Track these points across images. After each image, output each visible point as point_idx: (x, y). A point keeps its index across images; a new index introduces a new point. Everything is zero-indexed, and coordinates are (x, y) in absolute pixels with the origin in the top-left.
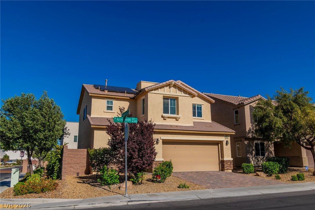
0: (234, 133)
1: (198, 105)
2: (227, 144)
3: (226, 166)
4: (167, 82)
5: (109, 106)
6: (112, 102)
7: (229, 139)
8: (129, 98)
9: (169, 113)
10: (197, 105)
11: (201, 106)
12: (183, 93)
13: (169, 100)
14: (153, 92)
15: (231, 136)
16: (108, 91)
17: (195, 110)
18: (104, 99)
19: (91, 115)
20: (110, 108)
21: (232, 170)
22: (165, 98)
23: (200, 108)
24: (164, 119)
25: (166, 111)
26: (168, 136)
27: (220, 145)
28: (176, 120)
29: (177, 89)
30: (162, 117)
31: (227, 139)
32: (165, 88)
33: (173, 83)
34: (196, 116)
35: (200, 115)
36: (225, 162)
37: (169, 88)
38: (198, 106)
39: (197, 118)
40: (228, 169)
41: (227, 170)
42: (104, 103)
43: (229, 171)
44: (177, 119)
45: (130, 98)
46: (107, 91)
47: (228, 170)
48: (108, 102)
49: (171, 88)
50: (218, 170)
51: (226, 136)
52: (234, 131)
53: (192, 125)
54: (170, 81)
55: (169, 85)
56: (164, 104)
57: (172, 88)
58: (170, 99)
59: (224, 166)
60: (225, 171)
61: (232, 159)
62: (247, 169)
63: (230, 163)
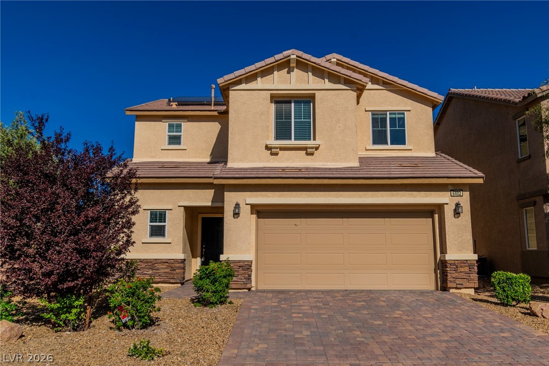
0: (481, 181)
1: (395, 114)
2: (457, 213)
3: (453, 276)
4: (278, 57)
5: (174, 136)
6: (179, 126)
7: (465, 199)
8: (216, 113)
9: (291, 139)
10: (390, 114)
11: (403, 116)
12: (327, 80)
13: (293, 104)
14: (243, 86)
15: (472, 188)
16: (179, 105)
17: (386, 127)
18: (161, 121)
19: (133, 159)
20: (175, 140)
21: (474, 288)
22: (280, 100)
23: (399, 122)
24: (272, 154)
25: (282, 131)
26: (269, 197)
27: (436, 216)
28: (307, 154)
29: (310, 74)
30: (268, 148)
31: (456, 199)
32: (276, 73)
33: (294, 57)
34: (387, 143)
35: (399, 138)
36: (448, 265)
37: (289, 72)
38: (393, 116)
39: (389, 146)
40: (458, 286)
41: (457, 288)
42: (162, 129)
43: (463, 291)
44: (309, 152)
45: (218, 113)
46: (176, 103)
47: (460, 288)
48: (170, 126)
49: (293, 71)
50: (433, 287)
51: (456, 188)
52: (481, 174)
53: (356, 164)
54: (286, 53)
55: (285, 65)
56: (278, 115)
57: (296, 72)
58: (295, 102)
59: (447, 276)
60: (451, 291)
61: (475, 257)
62: (504, 291)
63: (467, 269)
